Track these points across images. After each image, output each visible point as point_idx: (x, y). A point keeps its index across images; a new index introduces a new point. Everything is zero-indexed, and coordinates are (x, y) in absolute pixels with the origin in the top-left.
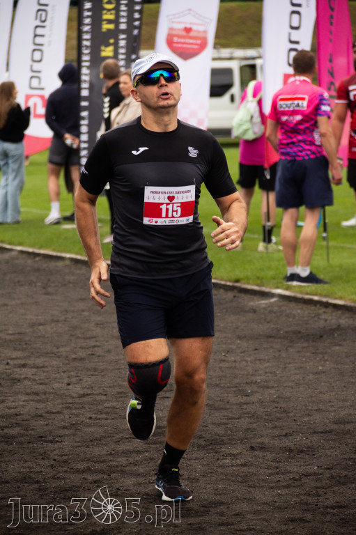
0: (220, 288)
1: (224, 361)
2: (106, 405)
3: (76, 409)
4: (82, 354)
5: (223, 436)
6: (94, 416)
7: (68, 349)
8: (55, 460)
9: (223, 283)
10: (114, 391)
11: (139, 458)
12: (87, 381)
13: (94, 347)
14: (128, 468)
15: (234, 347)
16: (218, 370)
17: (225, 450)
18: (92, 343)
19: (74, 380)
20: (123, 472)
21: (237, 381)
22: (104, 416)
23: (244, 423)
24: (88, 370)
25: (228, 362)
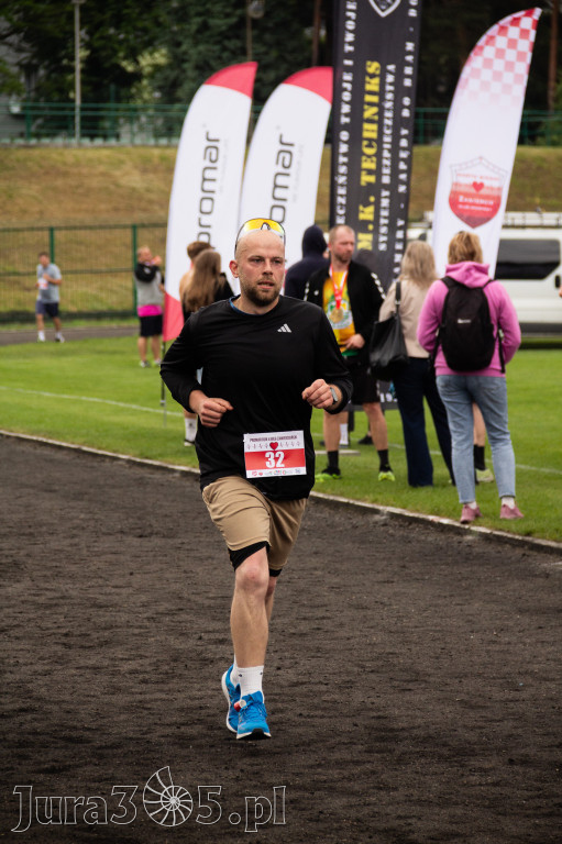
0: (506, 543)
1: (494, 642)
2: (325, 698)
3: (283, 702)
4: (304, 627)
5: (475, 744)
6: (305, 713)
7: (286, 620)
8: (242, 771)
9: (510, 536)
10: (338, 680)
11: (357, 770)
12: (305, 664)
13: (323, 618)
14: (339, 784)
15: (511, 624)
16: (484, 654)
17: (474, 763)
18: (320, 613)
19: (287, 662)
20: (332, 790)
21: (506, 669)
22: (320, 713)
23: (507, 726)
24: (308, 649)
25: (500, 643)
